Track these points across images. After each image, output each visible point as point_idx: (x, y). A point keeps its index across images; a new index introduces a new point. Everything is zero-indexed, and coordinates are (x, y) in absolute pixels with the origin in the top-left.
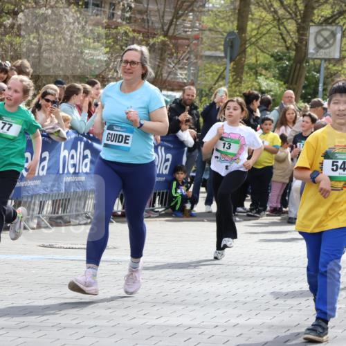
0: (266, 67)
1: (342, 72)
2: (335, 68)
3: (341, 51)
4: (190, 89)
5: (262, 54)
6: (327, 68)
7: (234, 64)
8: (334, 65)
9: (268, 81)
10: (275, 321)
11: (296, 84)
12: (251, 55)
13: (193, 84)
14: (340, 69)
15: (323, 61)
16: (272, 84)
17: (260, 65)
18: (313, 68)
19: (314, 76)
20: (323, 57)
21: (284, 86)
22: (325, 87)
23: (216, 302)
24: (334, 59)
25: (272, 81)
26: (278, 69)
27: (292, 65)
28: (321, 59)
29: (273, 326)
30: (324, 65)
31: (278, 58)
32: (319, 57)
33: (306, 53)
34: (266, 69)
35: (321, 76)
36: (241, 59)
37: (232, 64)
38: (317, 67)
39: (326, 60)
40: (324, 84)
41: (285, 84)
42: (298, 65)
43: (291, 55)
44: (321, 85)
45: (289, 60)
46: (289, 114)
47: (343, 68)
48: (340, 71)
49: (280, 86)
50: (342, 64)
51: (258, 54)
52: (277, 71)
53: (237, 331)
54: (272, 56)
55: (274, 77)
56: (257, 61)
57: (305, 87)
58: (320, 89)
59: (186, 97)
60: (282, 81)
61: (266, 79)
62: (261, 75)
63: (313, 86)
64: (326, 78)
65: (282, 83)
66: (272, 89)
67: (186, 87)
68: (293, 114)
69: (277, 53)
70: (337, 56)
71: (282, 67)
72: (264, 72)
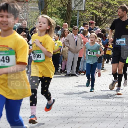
0: (56, 13)
1: (86, 16)
2: (83, 14)
3: (85, 7)
4: (24, 22)
5: (54, 8)
6: (80, 14)
7: (43, 12)
8: (83, 13)
9: (57, 19)
10: (63, 115)
11: (68, 20)
12: (50, 8)
13: (26, 20)
14: (85, 14)
15: (78, 11)
16: (58, 20)
17: (53, 13)
18: (74, 14)
19: (75, 17)
20: (78, 9)
21: (63, 21)
22: (80, 21)
23: (39, 108)
24: (82, 10)
25: (58, 19)
26: (61, 14)
27: (66, 13)
28: (77, 10)
29: (62, 117)
30: (79, 13)
31: (60, 10)
32: (77, 9)
33: (71, 8)
34: (56, 14)
35: (78, 17)
36: (45, 10)
37: (42, 12)
38: (76, 13)
39: (79, 11)
40: (79, 20)
41: (63, 20)
42: (68, 13)
43: (66, 9)
44: (78, 21)
45: (65, 11)
46: (66, 32)
47: (86, 14)
48: (85, 15)
49: (62, 21)
50: (86, 13)
51: (52, 8)
52: (60, 15)
53: (48, 119)
54: (58, 9)
55: (59, 17)
56: (52, 11)
57: (71, 22)
58: (78, 22)
59: (23, 25)
60: (62, 19)
61: (56, 18)
62: (54, 16)
63: (75, 21)
64: (80, 18)
65: (62, 20)
66: (59, 22)
67: (23, 21)
68: (67, 32)
69: (60, 8)
70: (83, 9)
71: (62, 13)
72: (55, 15)
